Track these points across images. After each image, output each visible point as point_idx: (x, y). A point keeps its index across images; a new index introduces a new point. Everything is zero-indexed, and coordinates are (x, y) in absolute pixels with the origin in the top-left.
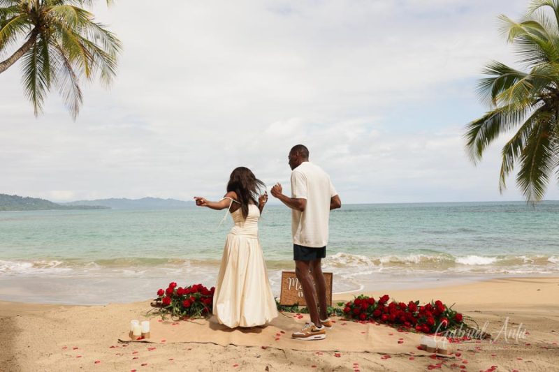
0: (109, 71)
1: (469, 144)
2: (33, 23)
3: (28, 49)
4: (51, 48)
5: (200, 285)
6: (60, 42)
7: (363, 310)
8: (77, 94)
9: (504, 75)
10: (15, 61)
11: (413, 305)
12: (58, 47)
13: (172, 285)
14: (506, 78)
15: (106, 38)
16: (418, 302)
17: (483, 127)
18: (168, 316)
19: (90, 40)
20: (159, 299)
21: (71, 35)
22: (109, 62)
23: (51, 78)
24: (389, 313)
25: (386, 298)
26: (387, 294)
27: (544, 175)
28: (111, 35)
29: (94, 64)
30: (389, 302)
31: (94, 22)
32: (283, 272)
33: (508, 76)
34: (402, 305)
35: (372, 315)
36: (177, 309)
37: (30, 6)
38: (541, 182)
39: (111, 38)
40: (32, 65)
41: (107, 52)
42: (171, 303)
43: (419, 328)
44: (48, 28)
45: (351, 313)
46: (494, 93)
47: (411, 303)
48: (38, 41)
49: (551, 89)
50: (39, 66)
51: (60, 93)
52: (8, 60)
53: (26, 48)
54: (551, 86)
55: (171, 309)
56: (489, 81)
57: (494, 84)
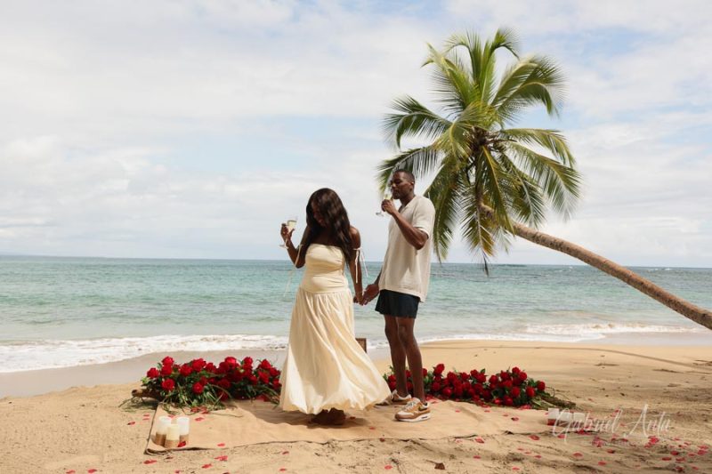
1: (382, 188)
5: (201, 361)
9: (414, 114)
13: (168, 361)
14: (415, 118)
16: (483, 371)
18: (173, 408)
20: (149, 384)
24: (451, 385)
25: (440, 368)
26: (441, 363)
30: (444, 374)
33: (418, 115)
34: (463, 376)
38: (446, 238)
43: (497, 401)
46: (400, 134)
47: (474, 373)
56: (397, 118)
57: (401, 122)
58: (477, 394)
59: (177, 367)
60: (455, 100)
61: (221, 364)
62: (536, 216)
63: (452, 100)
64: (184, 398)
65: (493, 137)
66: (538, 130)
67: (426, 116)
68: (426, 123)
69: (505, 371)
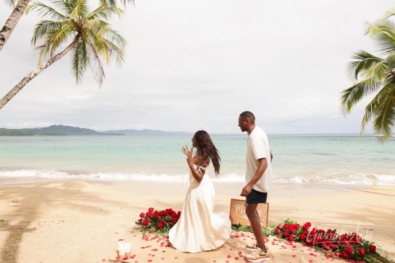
0: (121, 59)
1: (342, 103)
2: (77, 30)
3: (74, 46)
4: (87, 46)
5: (171, 210)
6: (93, 42)
7: (291, 233)
9: (365, 60)
10: (66, 53)
11: (331, 232)
12: (91, 45)
13: (151, 210)
14: (366, 62)
15: (119, 39)
16: (335, 230)
17: (351, 93)
18: (147, 233)
19: (109, 40)
20: (141, 220)
21: (98, 38)
22: (120, 53)
23: (87, 63)
25: (308, 225)
26: (309, 222)
27: (392, 124)
28: (122, 37)
29: (112, 55)
30: (310, 229)
31: (112, 29)
32: (232, 200)
33: (368, 60)
34: (322, 232)
35: (298, 238)
36: (153, 228)
37: (75, 21)
38: (389, 128)
39: (122, 39)
40: (77, 55)
41: (119, 47)
42: (150, 224)
44: (85, 33)
45: (281, 234)
46: (357, 72)
47: (329, 231)
48: (80, 41)
50: (80, 56)
51: (92, 71)
52: (62, 53)
53: (72, 46)
55: (149, 228)
56: (354, 63)
57: (357, 65)
58: (327, 244)
60: (392, 47)
63: (389, 48)
67: (374, 60)
68: (373, 64)
69: (348, 234)
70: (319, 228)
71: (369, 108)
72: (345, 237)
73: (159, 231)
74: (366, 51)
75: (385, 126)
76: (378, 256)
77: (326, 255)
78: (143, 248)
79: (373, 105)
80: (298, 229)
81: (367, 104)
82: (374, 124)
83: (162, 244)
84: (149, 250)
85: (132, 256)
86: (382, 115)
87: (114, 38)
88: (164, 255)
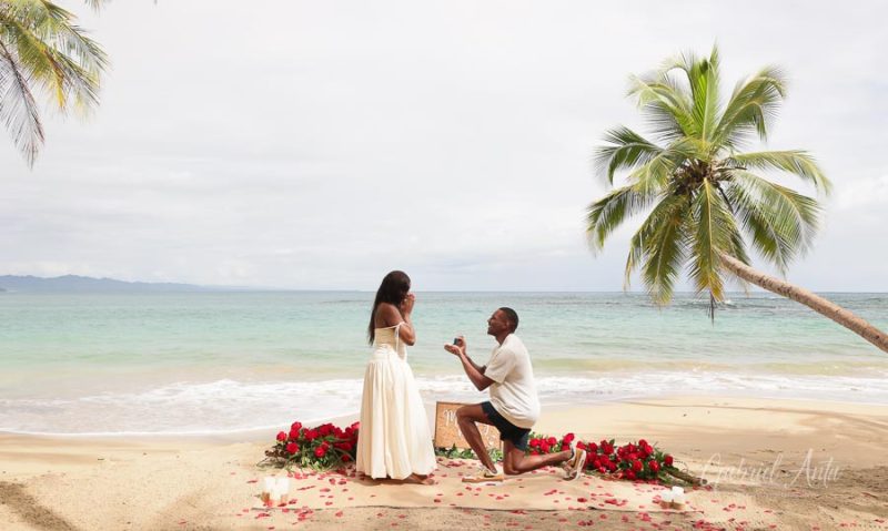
0: (89, 98)
1: (589, 230)
5: (330, 425)
8: (34, 126)
9: (628, 145)
11: (607, 447)
14: (629, 150)
15: (85, 48)
16: (613, 441)
17: (605, 209)
18: (294, 468)
19: (59, 50)
20: (279, 445)
21: (35, 44)
25: (570, 437)
26: (570, 432)
27: (673, 272)
28: (94, 45)
32: (438, 403)
33: (634, 147)
34: (593, 446)
36: (306, 458)
38: (668, 280)
39: (94, 51)
41: (86, 69)
42: (297, 452)
43: (620, 475)
46: (613, 168)
47: (604, 443)
49: (684, 167)
51: (7, 125)
54: (686, 164)
55: (298, 460)
56: (610, 151)
57: (614, 155)
58: (603, 466)
59: (306, 430)
61: (347, 429)
62: (783, 251)
63: (670, 129)
64: (305, 460)
65: (720, 165)
66: (779, 153)
67: (645, 148)
68: (642, 155)
69: (633, 443)
70: (587, 440)
71: (636, 242)
72: (629, 449)
73: (317, 463)
74: (630, 128)
75: (663, 276)
76: (675, 472)
77: (603, 478)
78: (303, 489)
79: (644, 234)
80: (552, 445)
81: (634, 233)
82: (645, 271)
83: (332, 481)
84: (315, 492)
85: (290, 500)
86: (658, 254)
87: (71, 46)
88: (348, 495)
